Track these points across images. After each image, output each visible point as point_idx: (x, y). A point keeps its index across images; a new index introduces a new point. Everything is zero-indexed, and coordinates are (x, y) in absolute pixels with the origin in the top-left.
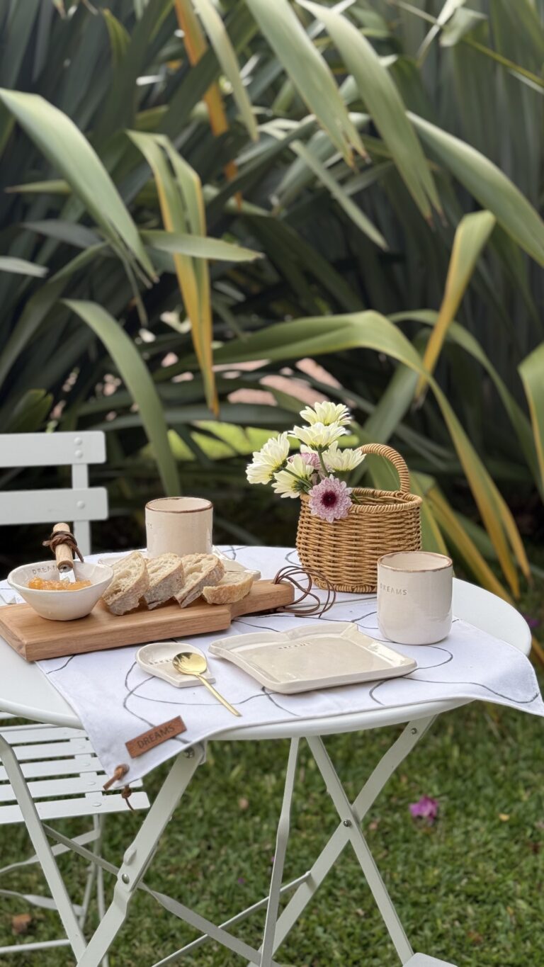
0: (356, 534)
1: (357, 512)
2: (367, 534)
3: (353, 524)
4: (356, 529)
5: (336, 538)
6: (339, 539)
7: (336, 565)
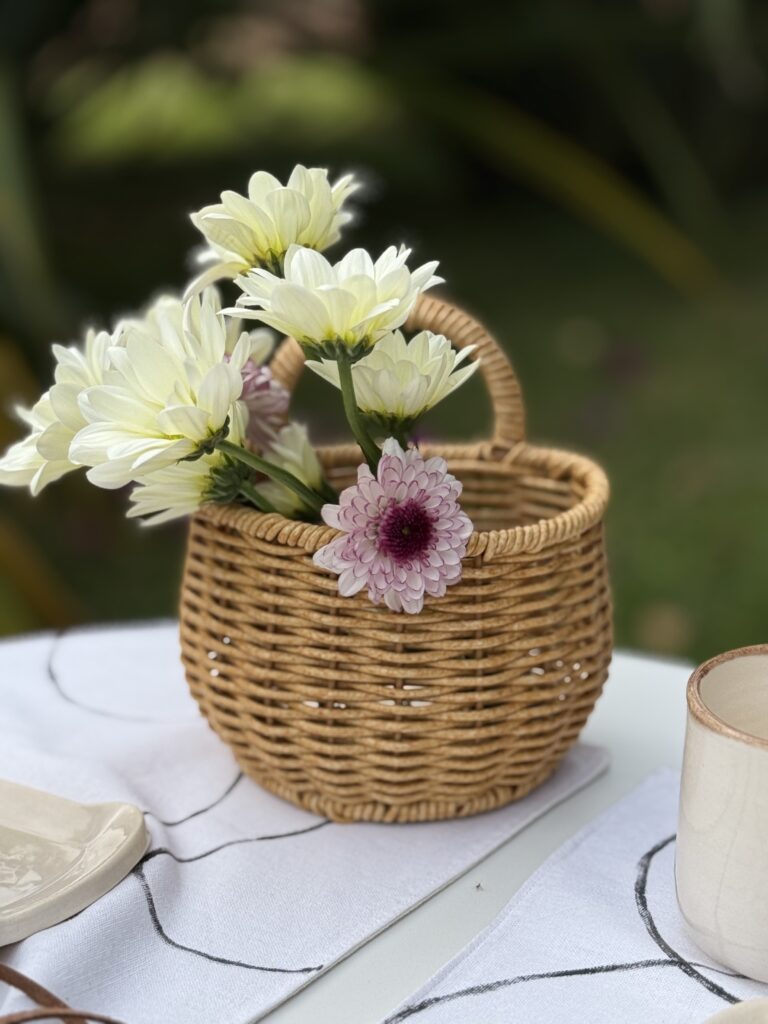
0: (487, 634)
1: (489, 556)
2: (516, 627)
3: (472, 600)
4: (484, 616)
5: (414, 658)
6: (424, 658)
7: (417, 746)
